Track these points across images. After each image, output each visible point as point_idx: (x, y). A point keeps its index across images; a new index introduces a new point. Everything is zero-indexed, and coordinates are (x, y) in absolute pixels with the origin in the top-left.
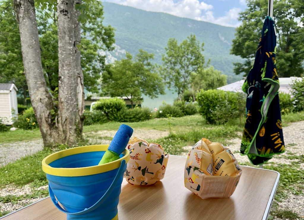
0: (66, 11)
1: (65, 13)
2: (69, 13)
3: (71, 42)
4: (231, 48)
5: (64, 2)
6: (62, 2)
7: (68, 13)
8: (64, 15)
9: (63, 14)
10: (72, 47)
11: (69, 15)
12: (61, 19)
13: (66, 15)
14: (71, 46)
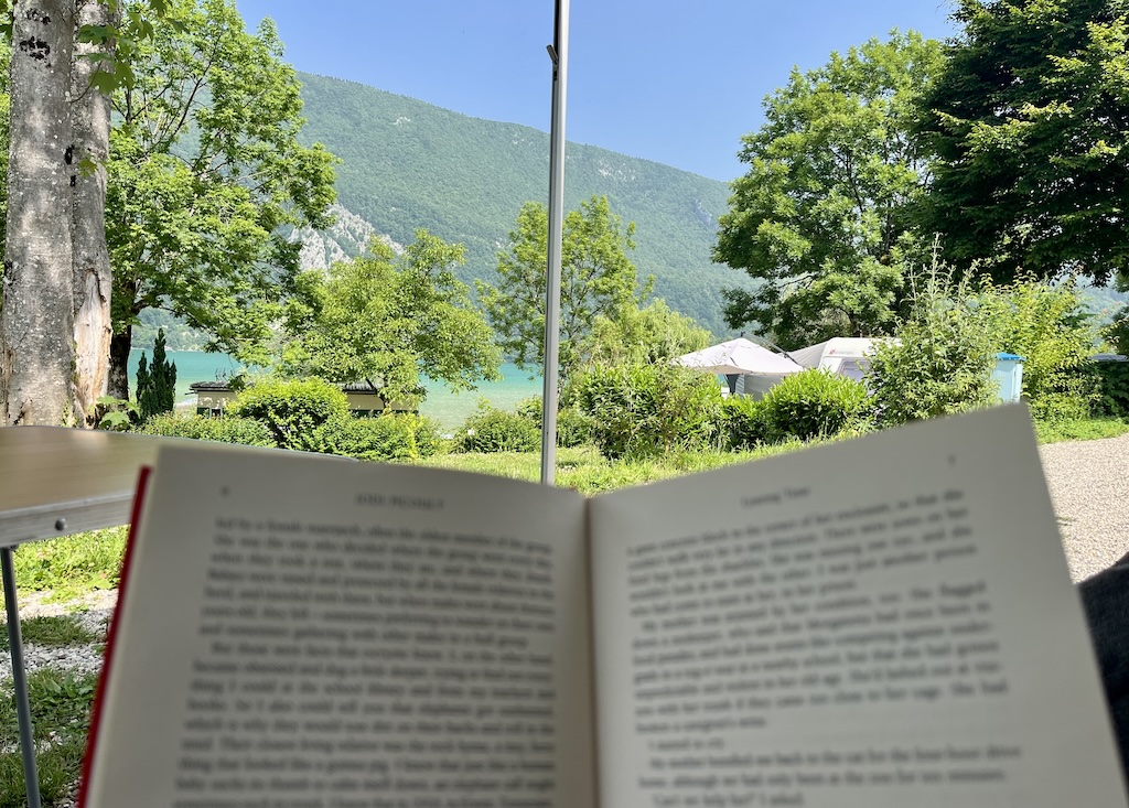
0: (41, 45)
1: (36, 50)
2: (52, 52)
3: (53, 145)
4: (716, 242)
5: (35, 12)
6: (27, 13)
7: (47, 52)
8: (33, 55)
9: (29, 52)
10: (55, 166)
11: (52, 58)
12: (22, 69)
13: (40, 57)
14: (53, 161)
